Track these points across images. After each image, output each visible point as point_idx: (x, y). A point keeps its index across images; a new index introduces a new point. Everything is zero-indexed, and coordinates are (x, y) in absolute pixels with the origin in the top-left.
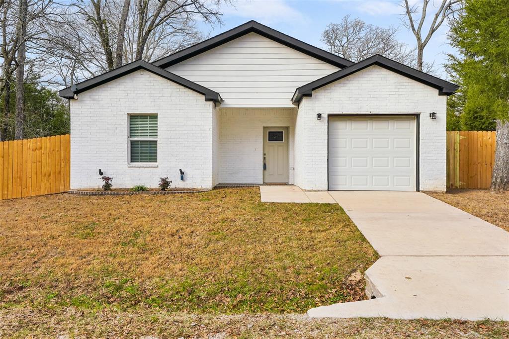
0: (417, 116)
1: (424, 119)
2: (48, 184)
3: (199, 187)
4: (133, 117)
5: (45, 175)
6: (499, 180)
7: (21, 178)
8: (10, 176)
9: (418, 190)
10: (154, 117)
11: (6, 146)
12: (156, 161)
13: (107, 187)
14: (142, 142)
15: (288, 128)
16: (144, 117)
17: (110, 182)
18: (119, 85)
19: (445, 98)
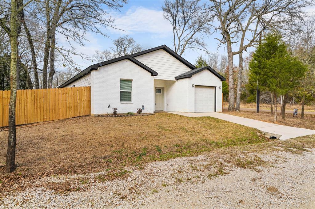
0: (215, 87)
1: (217, 88)
2: (70, 112)
3: (149, 113)
4: (122, 80)
5: (69, 107)
6: (232, 108)
7: (55, 109)
8: (48, 108)
9: (215, 111)
10: (130, 81)
11: (45, 92)
12: (130, 101)
13: (115, 113)
14: (125, 92)
15: (163, 88)
16: (126, 81)
17: (116, 111)
18: (117, 65)
19: (222, 82)
